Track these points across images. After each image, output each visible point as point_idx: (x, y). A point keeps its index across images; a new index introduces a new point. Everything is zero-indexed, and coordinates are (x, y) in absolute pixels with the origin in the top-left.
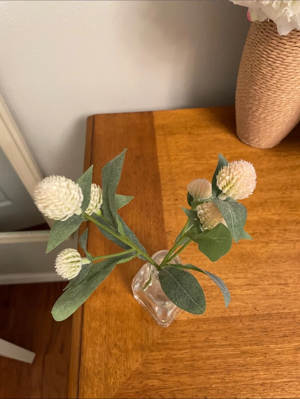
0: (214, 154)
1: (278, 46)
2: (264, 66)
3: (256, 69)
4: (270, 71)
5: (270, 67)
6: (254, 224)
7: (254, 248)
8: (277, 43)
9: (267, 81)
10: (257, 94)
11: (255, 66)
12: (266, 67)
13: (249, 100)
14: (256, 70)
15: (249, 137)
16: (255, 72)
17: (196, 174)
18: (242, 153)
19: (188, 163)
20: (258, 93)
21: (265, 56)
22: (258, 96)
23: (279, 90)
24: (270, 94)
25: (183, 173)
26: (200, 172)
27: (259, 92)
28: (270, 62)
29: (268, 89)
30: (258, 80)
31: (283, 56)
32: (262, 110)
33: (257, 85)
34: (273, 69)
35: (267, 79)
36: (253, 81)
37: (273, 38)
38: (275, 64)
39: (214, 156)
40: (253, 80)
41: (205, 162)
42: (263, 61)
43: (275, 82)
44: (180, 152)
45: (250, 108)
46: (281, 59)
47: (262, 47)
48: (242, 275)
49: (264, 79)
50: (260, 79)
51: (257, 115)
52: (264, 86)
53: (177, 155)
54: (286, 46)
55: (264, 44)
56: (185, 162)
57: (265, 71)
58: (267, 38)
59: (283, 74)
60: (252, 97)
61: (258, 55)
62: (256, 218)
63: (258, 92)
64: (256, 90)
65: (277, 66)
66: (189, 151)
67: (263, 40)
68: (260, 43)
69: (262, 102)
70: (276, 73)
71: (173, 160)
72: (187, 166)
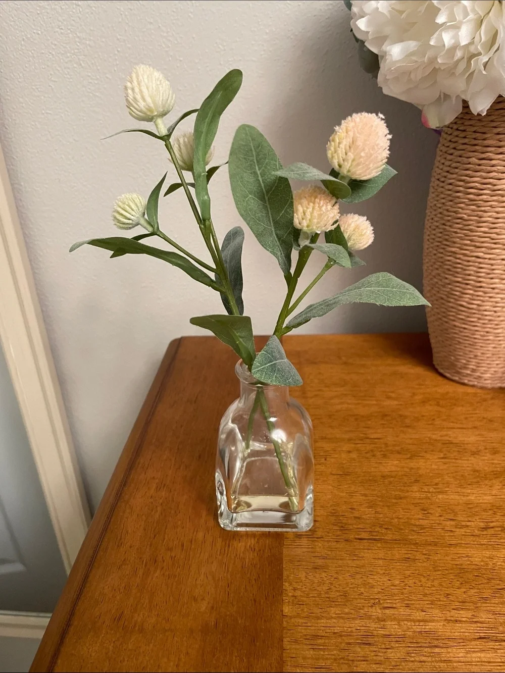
0: (392, 392)
1: (479, 165)
2: (462, 205)
3: (449, 216)
4: (473, 211)
5: (473, 205)
6: (485, 510)
7: (491, 558)
8: (477, 160)
9: (471, 230)
10: (458, 261)
11: (447, 210)
12: (466, 207)
13: (446, 278)
14: (449, 218)
15: (457, 360)
16: (449, 221)
17: (356, 420)
18: (448, 393)
19: (342, 403)
20: (459, 259)
21: (461, 189)
22: (459, 264)
23: (495, 243)
24: (481, 254)
25: (330, 416)
26: (363, 417)
27: (461, 256)
28: (471, 196)
29: (475, 246)
30: (456, 233)
31: (491, 180)
32: (471, 292)
33: (454, 243)
34: (479, 207)
35: (470, 227)
36: (447, 240)
37: (471, 154)
38: (481, 197)
39: (393, 395)
40: (447, 237)
41: (374, 402)
42: (458, 197)
43: (486, 230)
44: (326, 387)
45: (450, 294)
46: (489, 186)
47: (454, 176)
48: (465, 615)
49: (467, 228)
50: (458, 231)
51: (464, 304)
52: (468, 242)
53: (319, 390)
54: (493, 162)
55: (457, 170)
56: (336, 401)
57: (465, 214)
58: (460, 159)
59: (498, 213)
60: (449, 270)
61: (449, 192)
62: (488, 498)
63: (458, 256)
64: (455, 253)
65: (485, 200)
66: (343, 386)
67: (454, 165)
68: (451, 171)
69: (469, 275)
70: (485, 211)
71: (312, 398)
72: (339, 407)
